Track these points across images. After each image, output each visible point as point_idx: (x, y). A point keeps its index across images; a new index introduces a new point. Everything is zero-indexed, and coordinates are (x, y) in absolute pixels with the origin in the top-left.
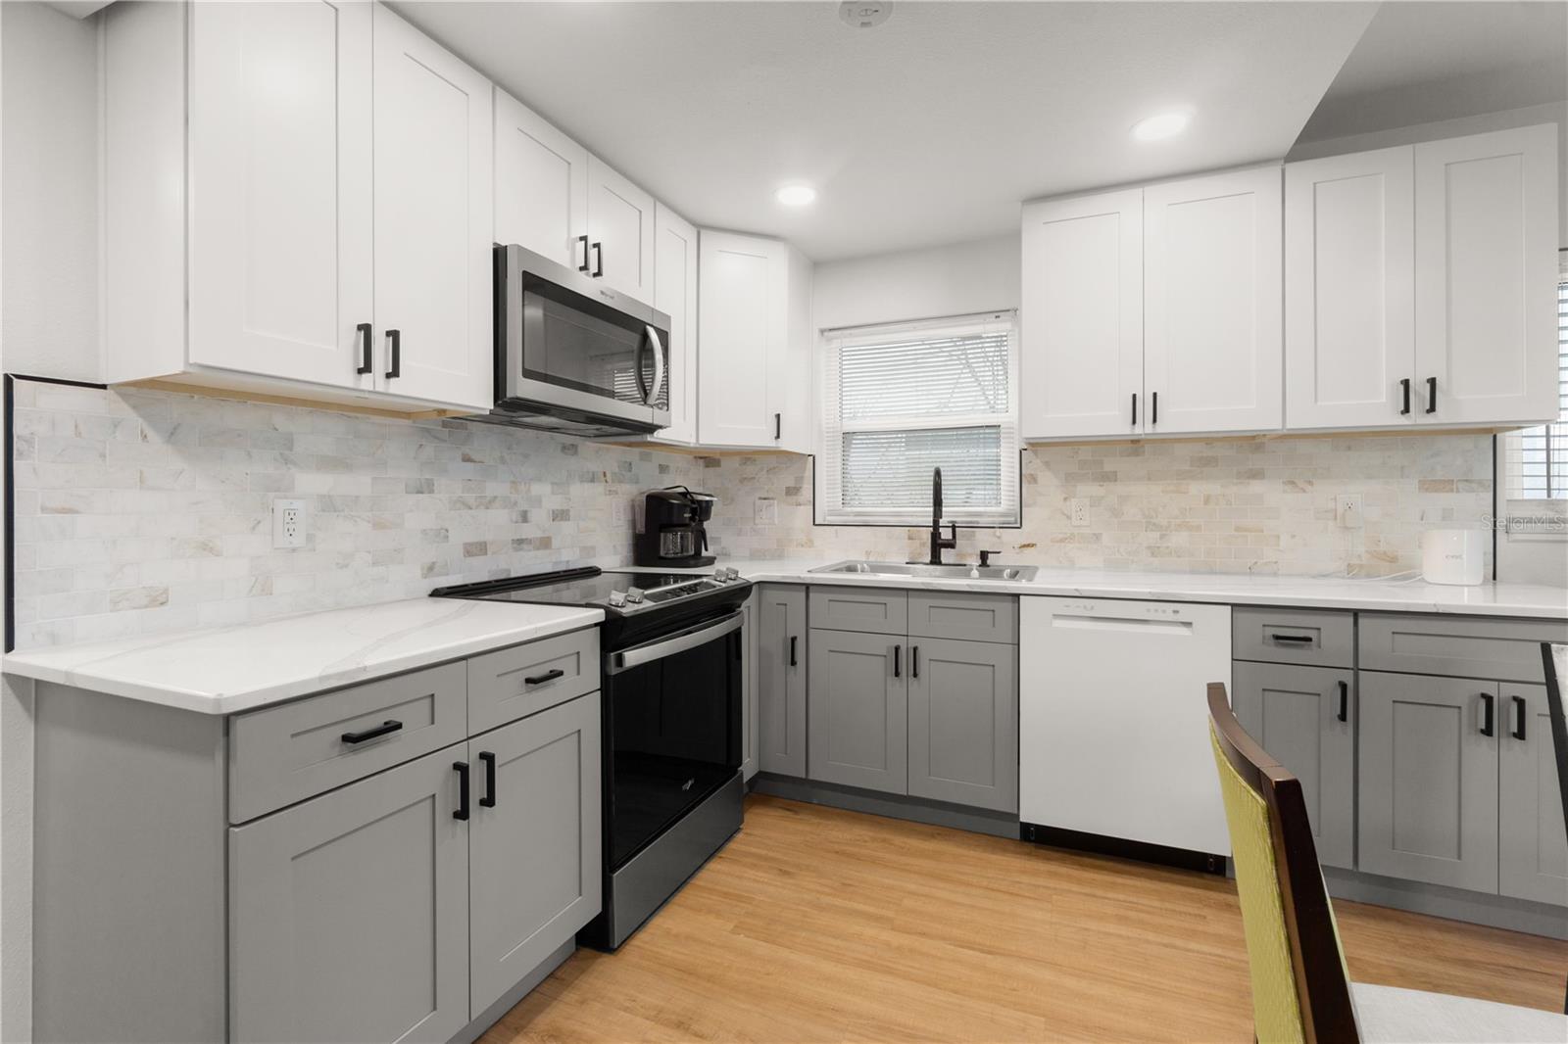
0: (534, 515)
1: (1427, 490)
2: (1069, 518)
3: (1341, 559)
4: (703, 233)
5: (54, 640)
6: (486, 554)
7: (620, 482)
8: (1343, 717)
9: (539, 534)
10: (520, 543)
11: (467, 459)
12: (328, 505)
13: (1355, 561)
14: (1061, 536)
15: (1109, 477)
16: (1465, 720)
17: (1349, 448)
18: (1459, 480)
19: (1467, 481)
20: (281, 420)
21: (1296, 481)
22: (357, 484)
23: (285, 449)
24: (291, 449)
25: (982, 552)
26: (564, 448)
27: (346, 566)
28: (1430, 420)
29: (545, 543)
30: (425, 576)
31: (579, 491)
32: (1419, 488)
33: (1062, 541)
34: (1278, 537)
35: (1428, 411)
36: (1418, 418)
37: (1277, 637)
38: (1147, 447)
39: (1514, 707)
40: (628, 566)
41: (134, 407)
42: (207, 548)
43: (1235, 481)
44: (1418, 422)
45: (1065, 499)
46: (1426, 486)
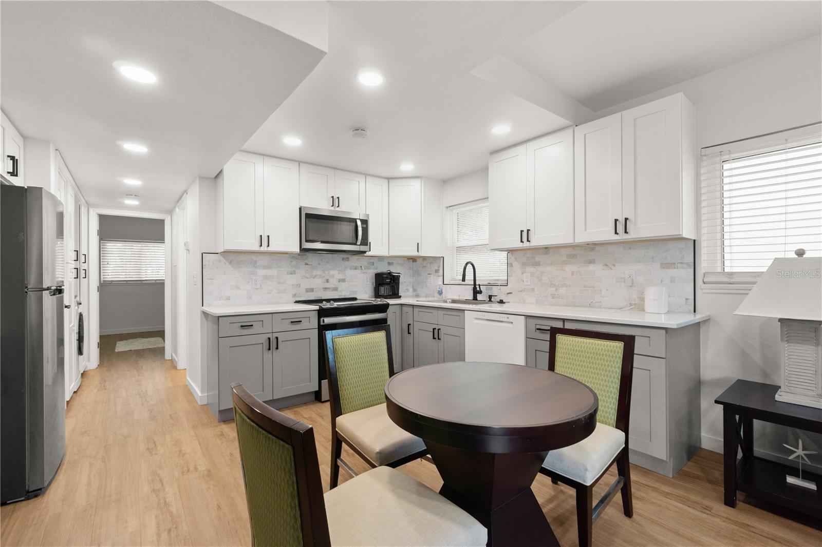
0: (331, 280)
1: (664, 268)
2: (523, 281)
3: (627, 301)
4: (390, 180)
5: (210, 305)
6: (313, 291)
7: (368, 269)
9: (333, 286)
10: (325, 289)
11: (306, 264)
12: (266, 278)
13: (633, 302)
14: (521, 289)
15: (537, 264)
17: (630, 248)
18: (678, 263)
19: (681, 263)
20: (254, 257)
21: (608, 264)
22: (273, 272)
23: (254, 264)
24: (256, 264)
25: (489, 296)
26: (343, 259)
27: (270, 293)
28: (626, 237)
29: (336, 289)
30: (293, 297)
31: (349, 273)
32: (661, 267)
33: (521, 291)
34: (601, 290)
37: (538, 329)
38: (551, 251)
40: (372, 298)
41: (223, 257)
42: (238, 288)
43: (583, 265)
44: (623, 238)
45: (522, 273)
46: (663, 266)
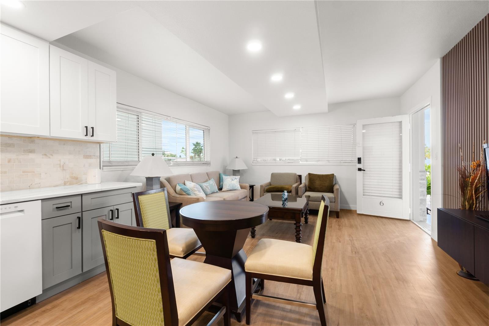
3: (62, 180)
8: (79, 228)
13: (66, 180)
16: (107, 217)
18: (93, 156)
21: (47, 154)
28: (92, 139)
32: (83, 158)
34: (40, 174)
35: (91, 136)
36: (89, 138)
37: (57, 208)
39: (117, 211)
43: (23, 153)
46: (85, 157)
